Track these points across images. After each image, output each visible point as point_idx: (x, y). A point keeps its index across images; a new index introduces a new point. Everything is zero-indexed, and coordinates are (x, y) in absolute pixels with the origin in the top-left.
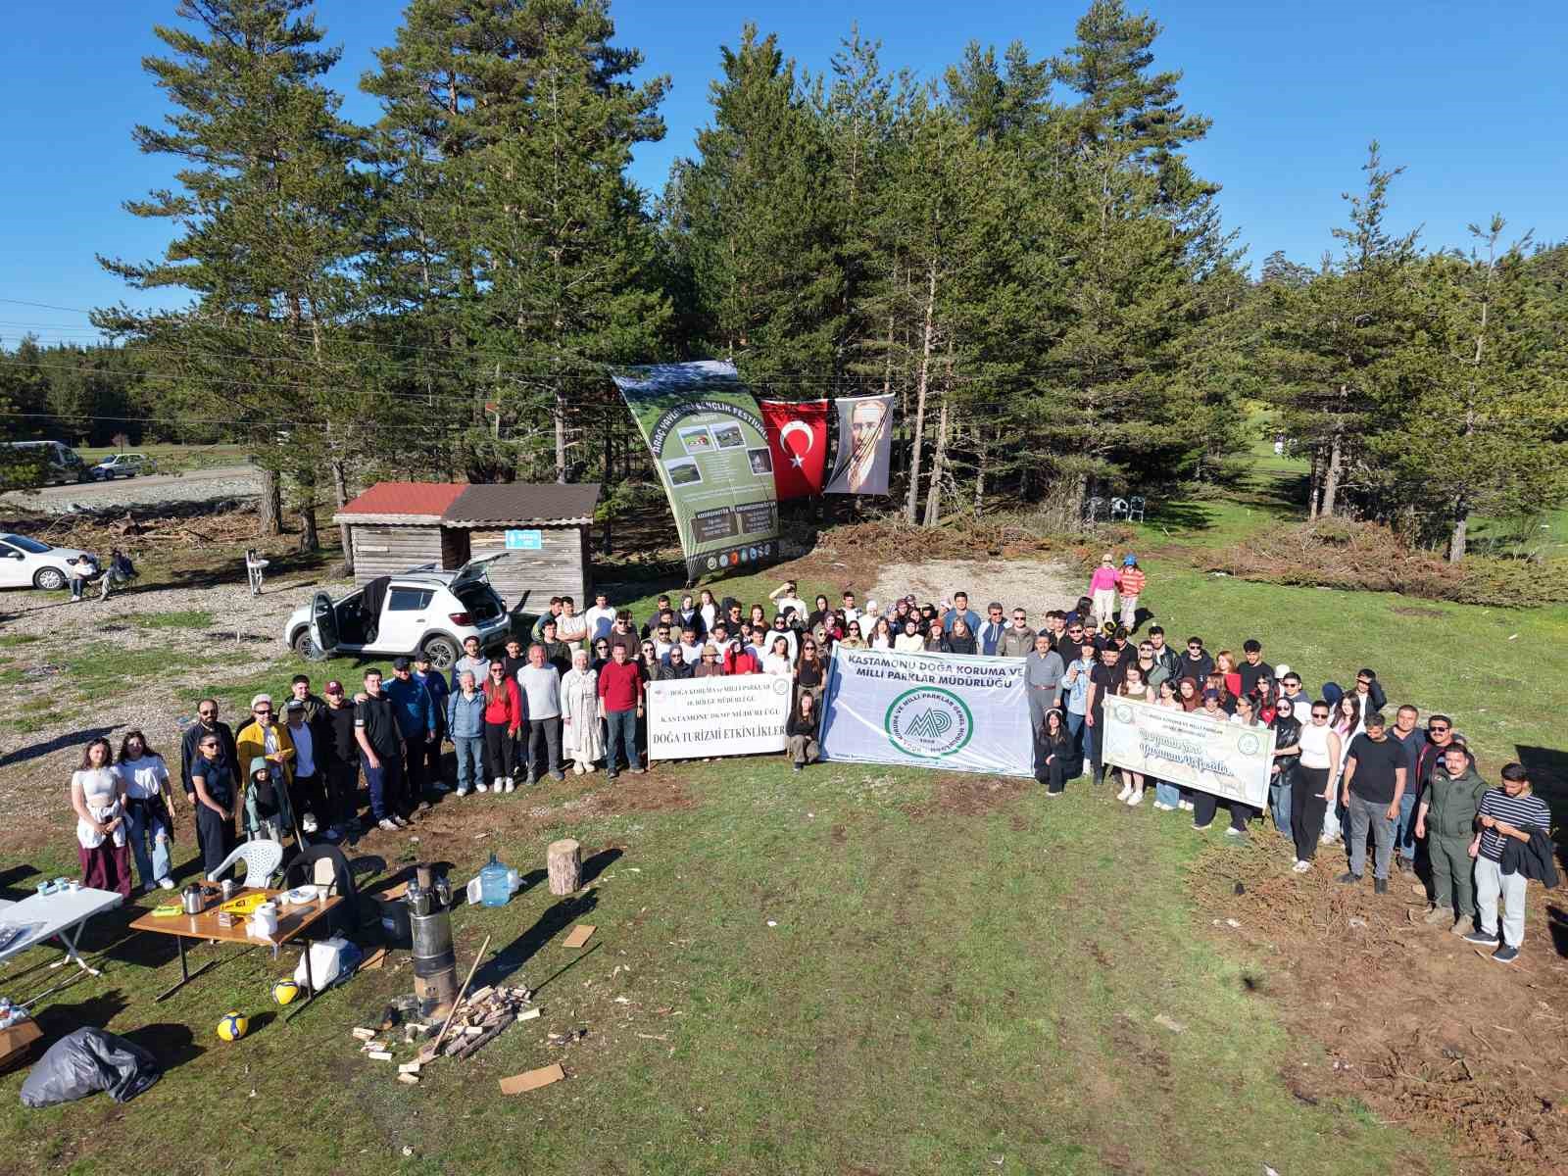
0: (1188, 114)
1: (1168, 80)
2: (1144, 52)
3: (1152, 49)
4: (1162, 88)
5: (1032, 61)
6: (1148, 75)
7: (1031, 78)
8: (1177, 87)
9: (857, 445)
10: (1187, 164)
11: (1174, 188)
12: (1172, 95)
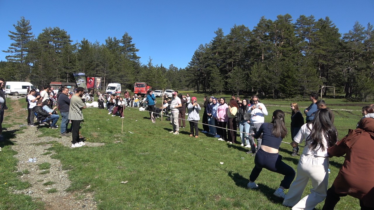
0: (136, 48)
1: (134, 44)
2: (131, 41)
3: (132, 40)
4: (133, 45)
5: (117, 40)
6: (131, 43)
7: (117, 42)
8: (135, 45)
9: (98, 82)
10: (136, 54)
11: (135, 57)
12: (134, 46)
